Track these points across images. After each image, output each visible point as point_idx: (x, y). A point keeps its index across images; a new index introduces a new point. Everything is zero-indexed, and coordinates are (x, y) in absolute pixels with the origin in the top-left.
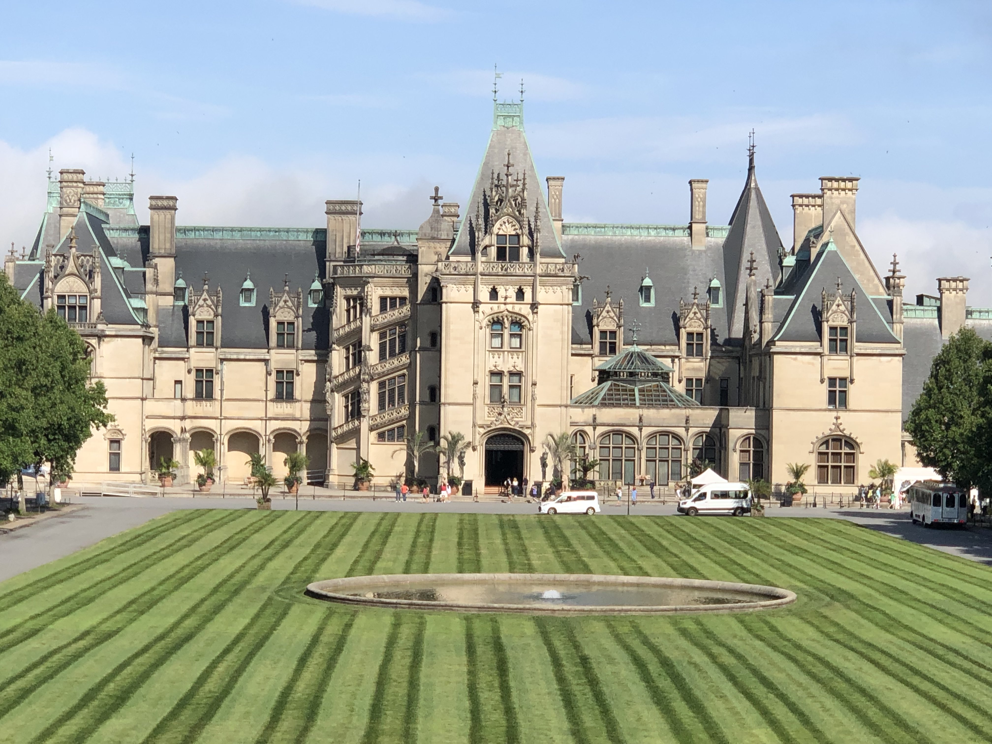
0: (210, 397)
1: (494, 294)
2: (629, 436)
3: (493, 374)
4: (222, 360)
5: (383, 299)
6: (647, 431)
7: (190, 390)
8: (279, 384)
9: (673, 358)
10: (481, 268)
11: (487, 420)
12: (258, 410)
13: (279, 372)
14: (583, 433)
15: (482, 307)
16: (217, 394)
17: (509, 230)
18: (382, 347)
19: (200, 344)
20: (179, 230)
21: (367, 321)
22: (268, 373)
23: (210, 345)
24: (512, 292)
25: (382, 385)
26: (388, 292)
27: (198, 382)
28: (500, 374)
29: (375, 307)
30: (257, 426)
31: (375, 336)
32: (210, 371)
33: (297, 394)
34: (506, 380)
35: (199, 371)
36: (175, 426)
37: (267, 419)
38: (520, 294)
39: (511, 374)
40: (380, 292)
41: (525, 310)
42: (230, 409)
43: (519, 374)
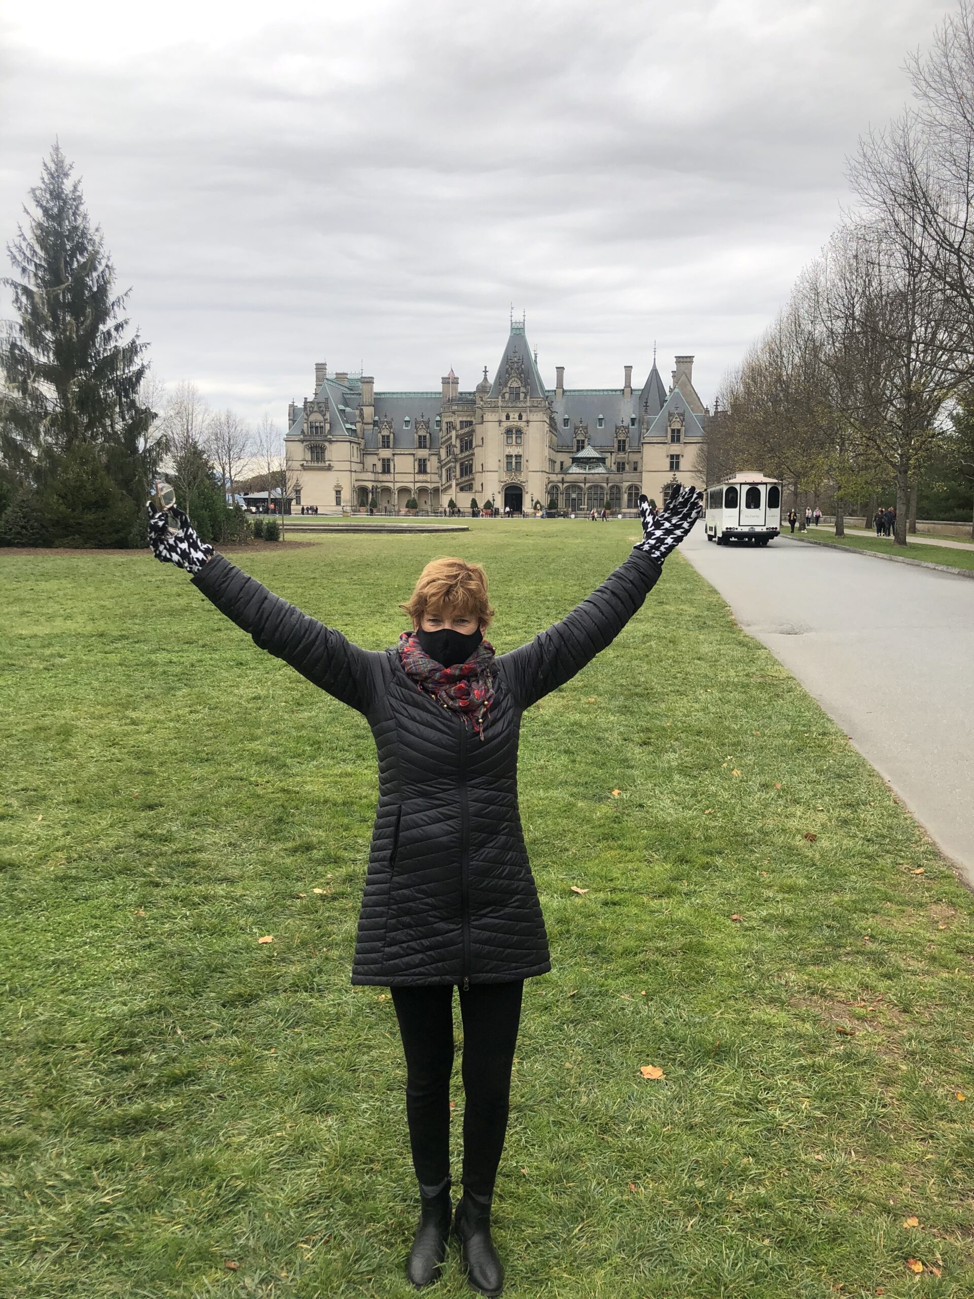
0: (389, 472)
1: (508, 417)
2: (580, 488)
3: (507, 456)
4: (394, 455)
5: (461, 422)
6: (588, 485)
7: (379, 468)
8: (420, 466)
9: (611, 453)
10: (500, 404)
11: (505, 479)
12: (410, 478)
13: (420, 460)
14: (557, 487)
15: (503, 424)
16: (392, 470)
17: (515, 385)
18: (461, 447)
19: (384, 447)
20: (376, 394)
21: (454, 433)
22: (415, 460)
23: (388, 447)
24: (517, 416)
25: (462, 464)
26: (465, 419)
27: (384, 465)
28: (511, 456)
29: (458, 427)
30: (411, 485)
31: (458, 441)
32: (388, 460)
33: (428, 470)
34: (514, 459)
35: (384, 460)
36: (369, 485)
37: (415, 482)
38: (520, 417)
39: (516, 456)
40: (460, 419)
41: (522, 424)
42: (398, 477)
43: (520, 456)
